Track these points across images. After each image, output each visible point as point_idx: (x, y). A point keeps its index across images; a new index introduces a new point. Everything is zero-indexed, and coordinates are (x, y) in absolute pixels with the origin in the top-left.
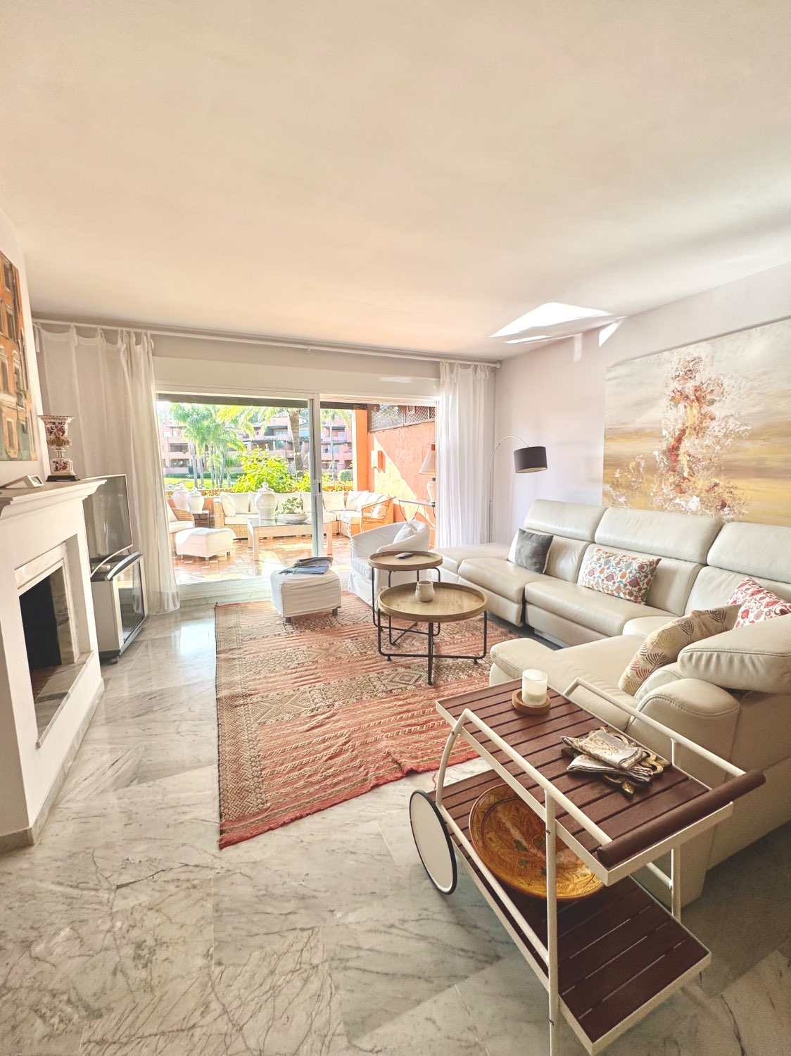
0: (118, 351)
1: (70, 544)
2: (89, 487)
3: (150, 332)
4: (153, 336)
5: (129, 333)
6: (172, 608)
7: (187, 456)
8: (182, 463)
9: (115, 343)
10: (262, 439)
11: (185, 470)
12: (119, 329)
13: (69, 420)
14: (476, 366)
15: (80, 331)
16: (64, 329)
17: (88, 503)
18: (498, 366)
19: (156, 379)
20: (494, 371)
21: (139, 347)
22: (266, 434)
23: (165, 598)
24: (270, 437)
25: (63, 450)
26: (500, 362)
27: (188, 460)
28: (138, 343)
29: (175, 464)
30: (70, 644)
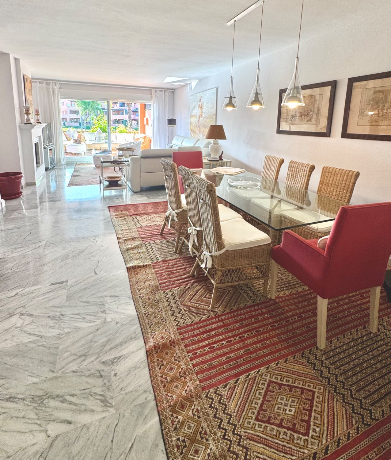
0: (50, 88)
1: (40, 137)
2: (44, 125)
3: (59, 82)
4: (59, 83)
5: (53, 83)
6: (63, 163)
7: (79, 116)
8: (76, 120)
9: (49, 85)
10: (118, 109)
11: (77, 124)
12: (50, 82)
13: (40, 110)
14: (165, 91)
15: (40, 83)
16: (36, 82)
17: (43, 129)
18: (173, 91)
19: (60, 95)
20: (173, 92)
21: (55, 87)
22: (120, 106)
23: (61, 159)
24: (123, 108)
25: (38, 116)
26: (174, 89)
27: (79, 119)
28: (55, 86)
29: (72, 120)
30: (39, 159)
